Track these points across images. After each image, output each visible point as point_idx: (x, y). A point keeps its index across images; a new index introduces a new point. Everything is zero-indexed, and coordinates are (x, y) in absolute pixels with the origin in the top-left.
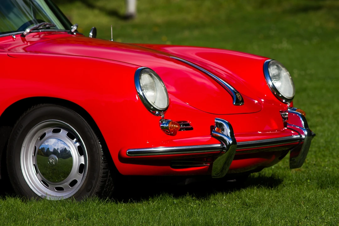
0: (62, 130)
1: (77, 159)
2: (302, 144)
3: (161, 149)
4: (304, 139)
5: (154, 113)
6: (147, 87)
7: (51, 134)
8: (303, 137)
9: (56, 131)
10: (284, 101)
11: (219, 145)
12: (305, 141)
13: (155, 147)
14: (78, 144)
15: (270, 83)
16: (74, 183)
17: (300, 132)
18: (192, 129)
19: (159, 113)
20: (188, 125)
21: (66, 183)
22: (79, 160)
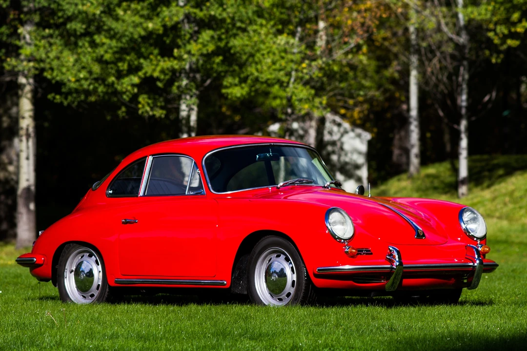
0: (282, 255)
1: (291, 277)
2: (475, 270)
3: (347, 267)
4: (476, 266)
5: (340, 242)
6: (335, 223)
7: (275, 258)
8: (476, 264)
9: (278, 256)
10: (475, 239)
11: (389, 266)
12: (477, 267)
13: (342, 265)
14: (291, 266)
15: (464, 226)
16: (289, 295)
17: (474, 262)
18: (371, 254)
19: (344, 241)
20: (370, 251)
21: (284, 296)
22: (292, 277)
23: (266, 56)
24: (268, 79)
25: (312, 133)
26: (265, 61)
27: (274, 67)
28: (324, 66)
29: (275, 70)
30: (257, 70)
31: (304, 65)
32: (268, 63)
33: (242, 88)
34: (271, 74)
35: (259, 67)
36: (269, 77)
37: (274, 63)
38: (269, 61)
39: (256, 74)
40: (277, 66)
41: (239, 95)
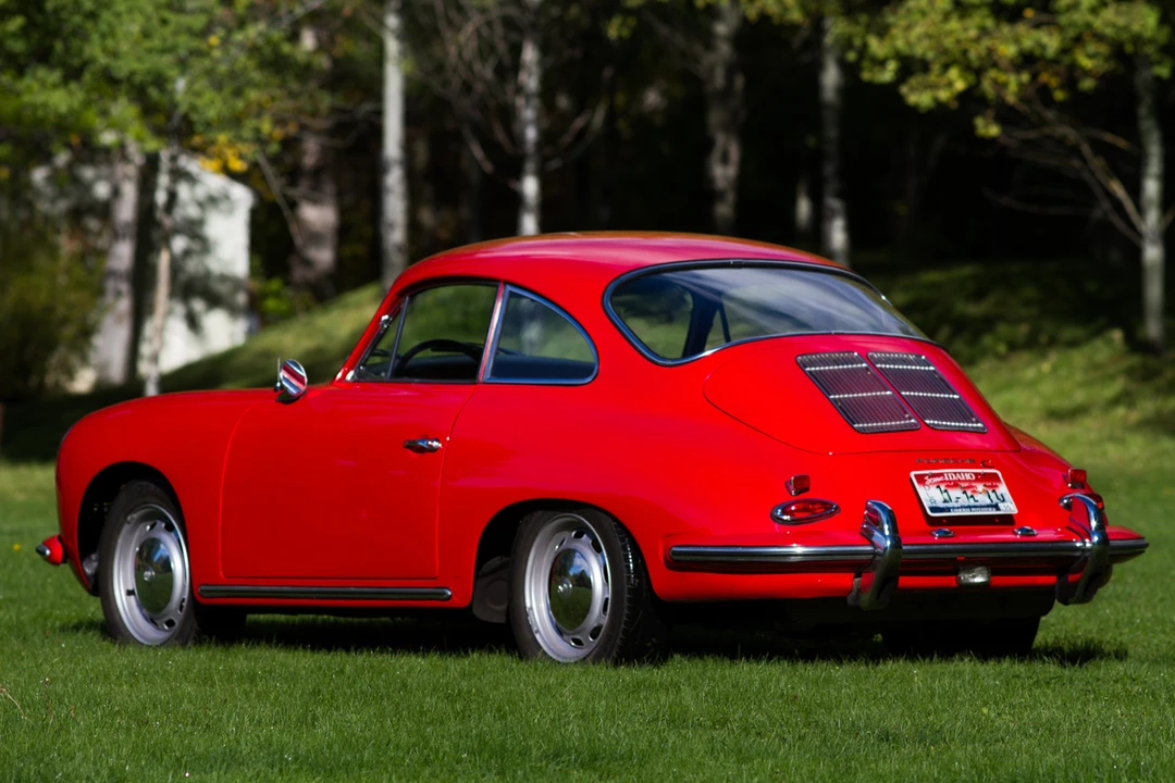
23: (125, 17)
24: (132, 74)
25: (129, 191)
26: (124, 28)
27: (147, 44)
28: (260, 42)
29: (150, 51)
30: (105, 50)
31: (214, 40)
32: (132, 34)
33: (71, 93)
34: (139, 59)
35: (110, 43)
36: (136, 66)
37: (146, 34)
38: (135, 28)
39: (103, 60)
40: (156, 43)
41: (63, 108)
